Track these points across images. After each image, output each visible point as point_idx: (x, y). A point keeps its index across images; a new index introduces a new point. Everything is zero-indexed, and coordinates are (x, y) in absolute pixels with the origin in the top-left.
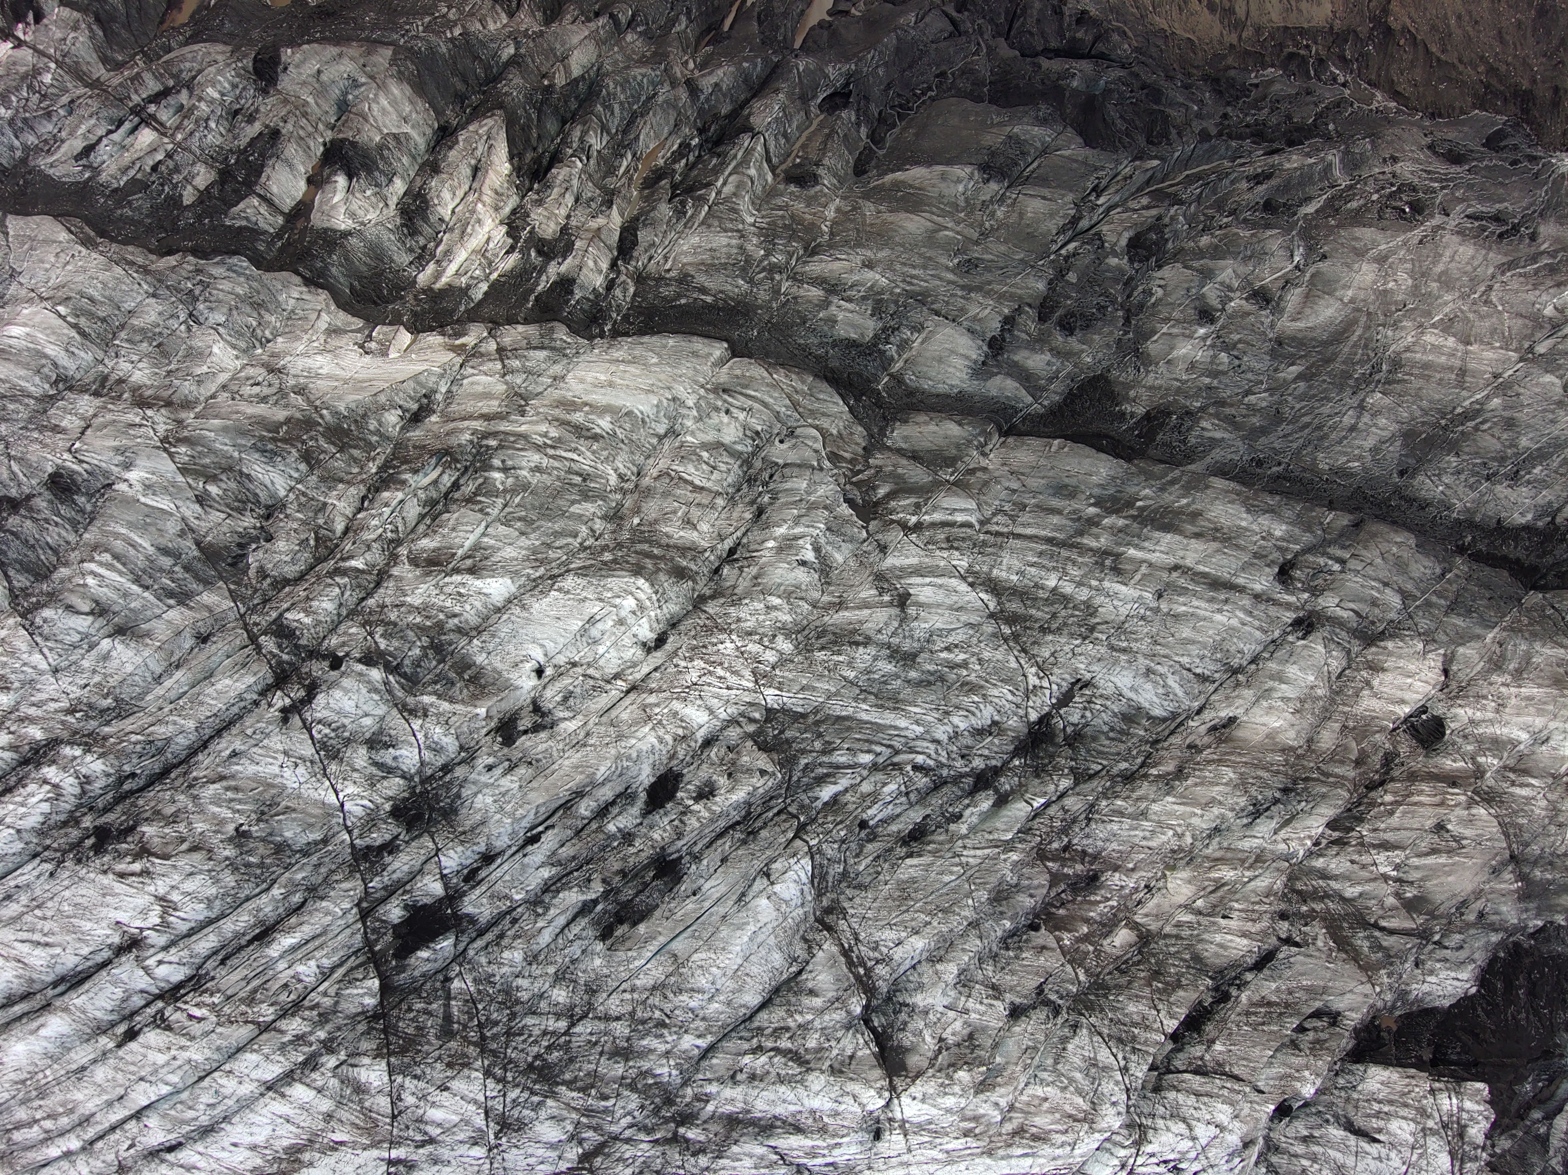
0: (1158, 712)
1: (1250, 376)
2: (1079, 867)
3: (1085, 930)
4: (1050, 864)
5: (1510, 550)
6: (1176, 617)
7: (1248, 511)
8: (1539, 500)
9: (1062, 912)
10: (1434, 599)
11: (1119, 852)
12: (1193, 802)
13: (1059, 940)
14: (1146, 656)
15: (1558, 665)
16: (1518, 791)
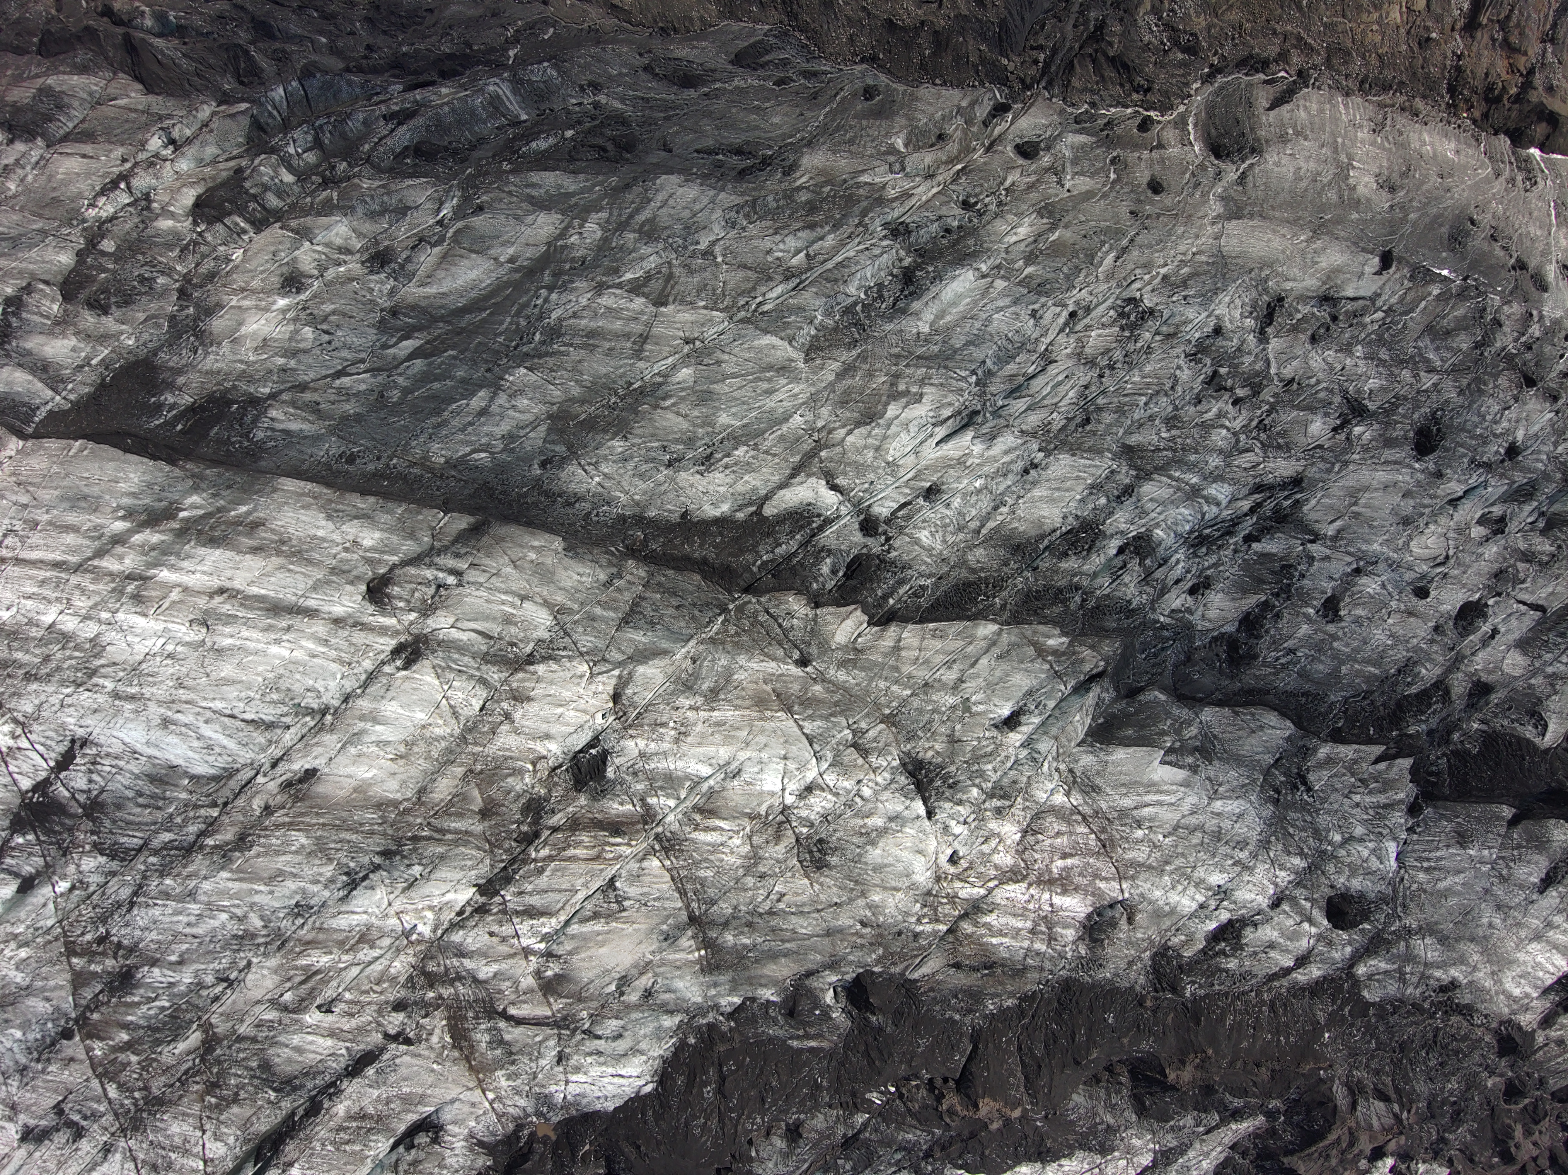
0: (201, 769)
1: (345, 354)
2: (110, 963)
3: (125, 1036)
4: (75, 960)
5: (696, 549)
6: (220, 652)
7: (329, 517)
8: (740, 487)
9: (96, 1016)
10: (598, 611)
11: (159, 942)
12: (255, 878)
13: (89, 1050)
14: (160, 703)
15: (765, 682)
16: (701, 836)
